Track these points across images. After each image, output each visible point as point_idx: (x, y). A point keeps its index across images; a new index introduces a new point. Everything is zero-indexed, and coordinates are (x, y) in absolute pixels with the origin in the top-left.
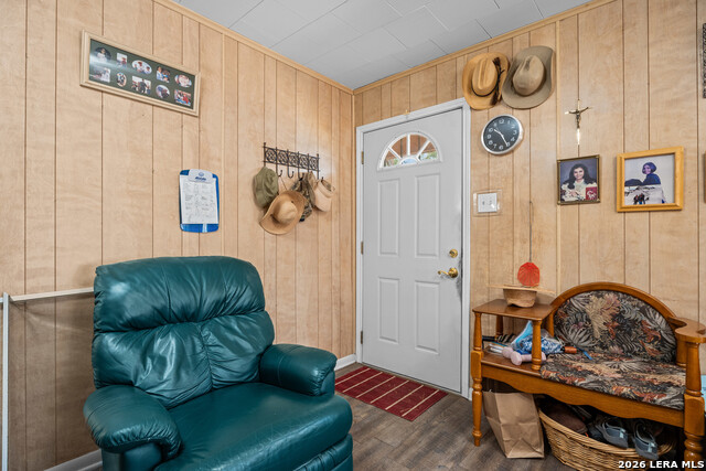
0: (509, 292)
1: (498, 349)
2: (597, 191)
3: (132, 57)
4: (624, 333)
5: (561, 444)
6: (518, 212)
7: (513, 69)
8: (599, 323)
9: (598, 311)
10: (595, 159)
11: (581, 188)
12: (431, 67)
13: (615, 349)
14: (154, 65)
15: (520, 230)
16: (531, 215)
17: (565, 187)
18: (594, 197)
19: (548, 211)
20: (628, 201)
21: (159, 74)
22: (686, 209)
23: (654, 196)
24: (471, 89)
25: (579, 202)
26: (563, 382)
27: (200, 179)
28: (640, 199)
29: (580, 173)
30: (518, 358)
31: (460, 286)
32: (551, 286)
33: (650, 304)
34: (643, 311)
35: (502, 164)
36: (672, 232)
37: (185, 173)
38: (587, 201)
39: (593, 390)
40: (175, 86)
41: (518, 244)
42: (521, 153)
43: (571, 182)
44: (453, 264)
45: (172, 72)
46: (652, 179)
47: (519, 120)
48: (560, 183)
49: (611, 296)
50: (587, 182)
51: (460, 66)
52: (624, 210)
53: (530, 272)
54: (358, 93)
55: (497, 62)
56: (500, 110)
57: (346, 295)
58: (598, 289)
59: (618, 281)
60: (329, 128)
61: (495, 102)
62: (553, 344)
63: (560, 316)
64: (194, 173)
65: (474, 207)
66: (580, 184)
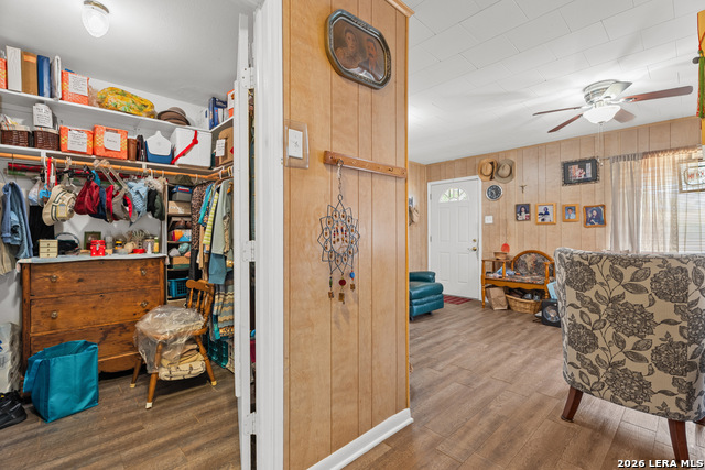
0: (496, 254)
1: (491, 276)
2: (529, 216)
4: (538, 266)
5: (512, 303)
6: (501, 224)
7: (499, 167)
8: (529, 265)
9: (529, 260)
10: (528, 205)
11: (524, 215)
12: (464, 160)
13: (535, 273)
15: (502, 231)
16: (506, 225)
17: (518, 214)
18: (528, 218)
19: (513, 224)
20: (540, 220)
22: (558, 224)
23: (548, 219)
24: (481, 173)
25: (523, 220)
26: (512, 281)
28: (543, 220)
29: (523, 209)
30: (498, 276)
31: (478, 254)
32: (513, 253)
33: (546, 257)
34: (543, 259)
35: (495, 204)
36: (553, 232)
38: (526, 220)
39: (520, 283)
41: (501, 237)
42: (502, 200)
43: (521, 212)
44: (475, 245)
46: (547, 213)
47: (501, 186)
49: (533, 255)
50: (526, 213)
51: (477, 162)
52: (538, 224)
53: (506, 246)
54: (429, 167)
55: (492, 163)
56: (494, 183)
57: (424, 260)
58: (529, 252)
59: (536, 249)
60: (416, 185)
61: (492, 179)
62: (511, 272)
63: (514, 264)
65: (483, 221)
66: (523, 213)
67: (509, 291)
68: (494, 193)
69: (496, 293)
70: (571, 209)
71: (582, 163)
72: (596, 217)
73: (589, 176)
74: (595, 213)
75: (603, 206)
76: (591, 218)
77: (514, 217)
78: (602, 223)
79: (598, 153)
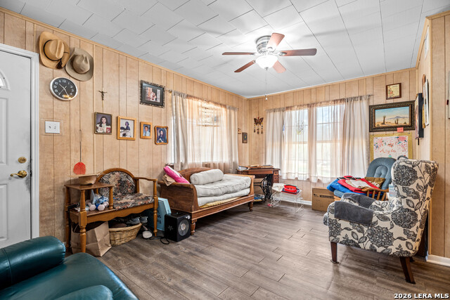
2: (111, 129)
4: (122, 186)
5: (117, 237)
6: (73, 135)
8: (114, 185)
9: (113, 180)
11: (105, 127)
13: (119, 194)
15: (75, 145)
16: (81, 136)
17: (98, 125)
18: (109, 132)
19: (89, 135)
20: (121, 135)
22: (136, 141)
23: (128, 134)
25: (103, 134)
28: (124, 135)
34: (127, 177)
36: (133, 148)
38: (107, 133)
41: (73, 153)
43: (101, 123)
44: (23, 167)
46: (128, 128)
48: (95, 123)
49: (117, 173)
50: (107, 125)
52: (119, 139)
53: (80, 167)
56: (62, 74)
58: (112, 171)
59: (117, 167)
65: (42, 128)
66: (104, 125)
67: (112, 223)
68: (63, 89)
70: (148, 127)
71: (155, 87)
73: (159, 100)
74: (162, 133)
75: (167, 128)
76: (160, 137)
77: (91, 128)
78: (166, 141)
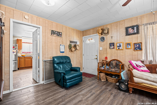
0: (103, 60)
1: (101, 68)
2: (114, 47)
3: (55, 31)
4: (117, 65)
5: (108, 79)
6: (105, 50)
7: (104, 30)
8: (114, 64)
9: (114, 63)
10: (114, 43)
11: (112, 47)
12: (93, 29)
13: (116, 68)
14: (57, 32)
15: (105, 52)
16: (106, 50)
17: (110, 47)
18: (114, 48)
19: (108, 50)
20: (118, 49)
21: (58, 33)
22: (124, 50)
23: (120, 48)
24: (98, 33)
25: (112, 49)
26: (108, 71)
27: (62, 46)
28: (119, 48)
29: (112, 45)
30: (103, 68)
31: (97, 60)
32: (109, 60)
33: (120, 62)
34: (119, 63)
35: (103, 43)
36: (122, 53)
37: (61, 45)
38: (113, 48)
39: (111, 71)
40: (59, 34)
41: (105, 54)
42: (105, 41)
43: (111, 46)
44: (96, 57)
45: (59, 32)
46: (120, 46)
47: (105, 37)
48: (110, 46)
49: (115, 61)
50: (113, 46)
51: (97, 29)
52: (117, 50)
53: (106, 58)
54: (83, 32)
55: (102, 29)
59: (116, 59)
60: (79, 37)
61: (102, 35)
62: (108, 67)
63: (109, 64)
64: (62, 45)
65: (99, 49)
66: (112, 46)
67: (107, 74)
69: (102, 75)
70: (129, 44)
71: (133, 27)
72: (138, 47)
73: (136, 32)
74: (138, 46)
75: (141, 43)
76: (136, 48)
77: (109, 48)
78: (141, 49)
79: (139, 23)
